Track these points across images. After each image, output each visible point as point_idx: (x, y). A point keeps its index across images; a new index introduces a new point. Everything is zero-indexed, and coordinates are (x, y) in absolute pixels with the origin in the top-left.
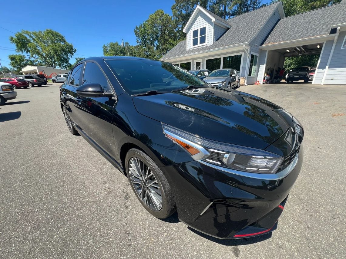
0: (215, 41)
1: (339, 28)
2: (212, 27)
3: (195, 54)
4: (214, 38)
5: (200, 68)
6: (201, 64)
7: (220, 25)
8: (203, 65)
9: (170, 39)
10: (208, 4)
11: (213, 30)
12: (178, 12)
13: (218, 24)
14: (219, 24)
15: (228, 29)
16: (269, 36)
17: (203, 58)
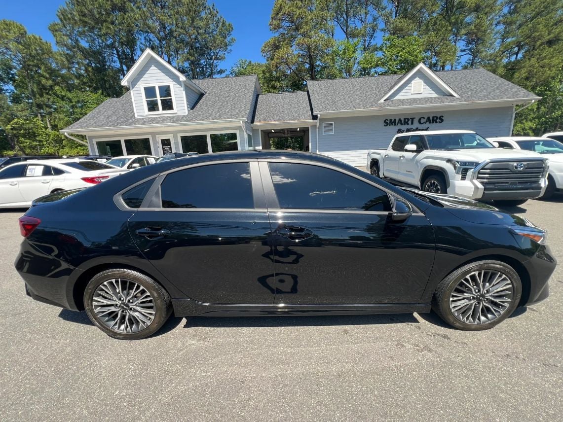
0: (189, 109)
1: (319, 115)
2: (182, 89)
3: (162, 127)
4: (187, 104)
5: (171, 149)
6: (172, 142)
7: (192, 88)
8: (176, 144)
9: (57, 88)
10: (138, 46)
11: (184, 93)
12: (70, 41)
13: (189, 86)
14: (191, 85)
15: (203, 94)
16: (256, 113)
17: (175, 133)
